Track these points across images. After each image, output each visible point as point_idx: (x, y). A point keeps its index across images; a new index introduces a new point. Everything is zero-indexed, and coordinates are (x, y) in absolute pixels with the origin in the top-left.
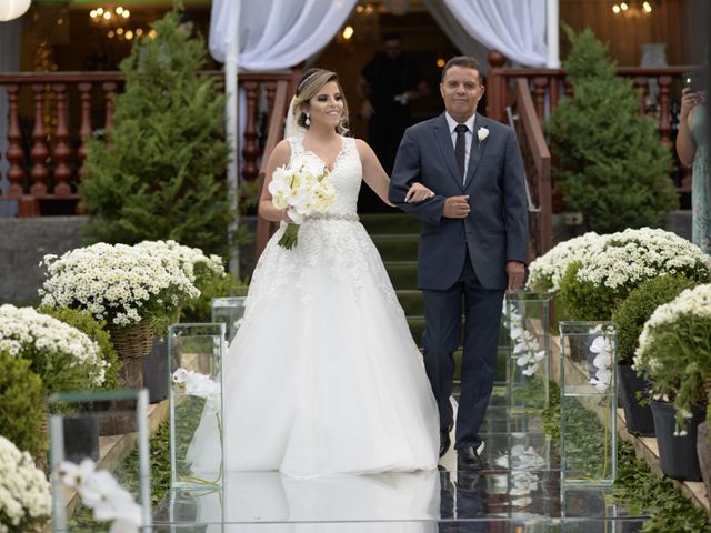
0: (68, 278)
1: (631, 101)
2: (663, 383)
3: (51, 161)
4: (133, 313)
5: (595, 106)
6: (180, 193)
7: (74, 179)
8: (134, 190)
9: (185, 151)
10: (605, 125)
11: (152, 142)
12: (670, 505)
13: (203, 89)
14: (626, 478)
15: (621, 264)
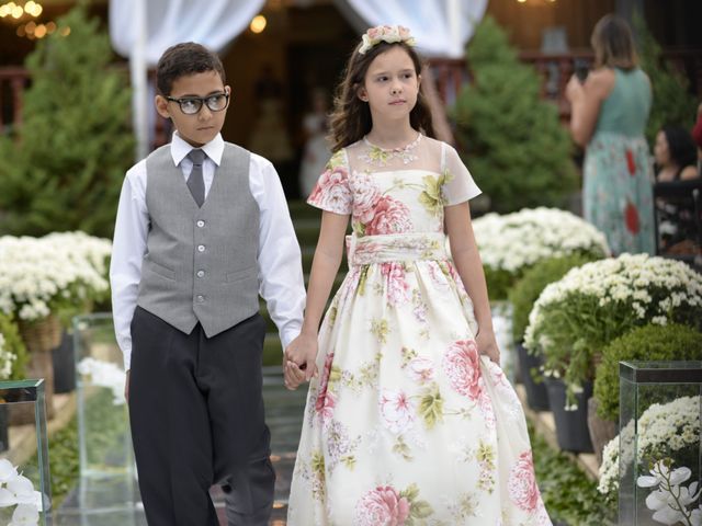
2: (554, 360)
4: (40, 307)
8: (45, 184)
10: (507, 110)
12: (565, 478)
15: (518, 246)
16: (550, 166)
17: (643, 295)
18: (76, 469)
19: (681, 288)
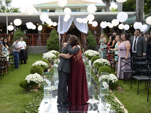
0: (45, 56)
1: (93, 37)
2: (95, 68)
3: (44, 41)
4: (51, 59)
5: (90, 37)
6: (55, 44)
7: (46, 43)
8: (51, 44)
9: (55, 41)
10: (91, 39)
11: (52, 40)
12: (95, 77)
13: (57, 36)
14: (92, 73)
15: (92, 54)
16: (95, 44)
17: (103, 63)
18: (53, 73)
19: (106, 62)
